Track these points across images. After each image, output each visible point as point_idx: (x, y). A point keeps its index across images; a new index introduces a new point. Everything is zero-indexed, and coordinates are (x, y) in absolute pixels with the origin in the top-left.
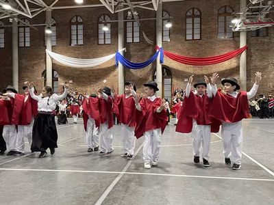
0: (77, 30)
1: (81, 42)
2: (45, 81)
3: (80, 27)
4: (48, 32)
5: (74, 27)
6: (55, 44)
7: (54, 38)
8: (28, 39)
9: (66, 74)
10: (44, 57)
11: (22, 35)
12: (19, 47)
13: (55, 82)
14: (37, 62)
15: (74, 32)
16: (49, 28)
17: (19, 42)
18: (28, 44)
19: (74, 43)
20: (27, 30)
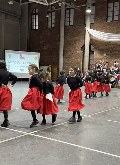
0: (114, 7)
1: (116, 18)
2: (84, 54)
3: (117, 4)
4: (88, 11)
5: (111, 5)
6: (93, 21)
7: (93, 16)
8: (72, 19)
9: (102, 47)
10: (83, 34)
11: (68, 16)
12: (65, 26)
13: (91, 55)
14: (78, 38)
15: (110, 10)
16: (89, 8)
17: (65, 22)
18: (72, 24)
19: (110, 20)
20: (72, 11)
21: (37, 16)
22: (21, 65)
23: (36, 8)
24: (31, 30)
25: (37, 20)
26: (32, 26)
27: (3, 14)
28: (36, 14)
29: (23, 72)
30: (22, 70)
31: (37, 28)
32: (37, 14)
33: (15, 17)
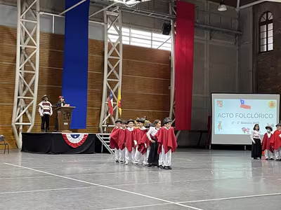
21: (271, 26)
22: (243, 120)
23: (267, 12)
24: (260, 52)
25: (271, 34)
26: (260, 45)
27: (205, 31)
28: (268, 22)
29: (246, 133)
30: (244, 130)
31: (271, 48)
32: (271, 21)
33: (227, 33)
